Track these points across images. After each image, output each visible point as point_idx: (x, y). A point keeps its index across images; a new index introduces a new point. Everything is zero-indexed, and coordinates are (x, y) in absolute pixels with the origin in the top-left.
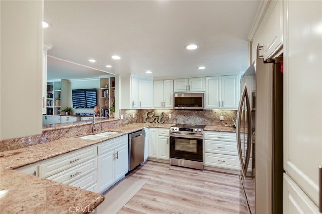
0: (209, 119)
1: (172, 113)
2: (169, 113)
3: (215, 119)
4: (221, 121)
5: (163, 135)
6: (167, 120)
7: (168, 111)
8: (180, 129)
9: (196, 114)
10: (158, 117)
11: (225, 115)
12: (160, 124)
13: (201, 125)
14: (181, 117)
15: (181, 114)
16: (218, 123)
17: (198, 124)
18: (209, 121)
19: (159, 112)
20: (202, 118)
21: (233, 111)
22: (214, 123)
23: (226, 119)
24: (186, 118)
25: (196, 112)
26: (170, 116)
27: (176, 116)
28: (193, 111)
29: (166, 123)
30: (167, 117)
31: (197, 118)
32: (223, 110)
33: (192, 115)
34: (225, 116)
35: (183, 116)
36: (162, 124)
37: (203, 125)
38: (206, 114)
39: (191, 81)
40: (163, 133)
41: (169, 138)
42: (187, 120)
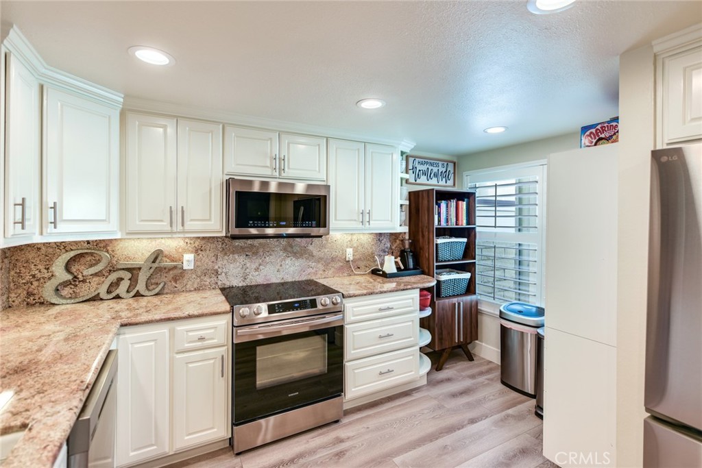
0: (319, 260)
1: (197, 251)
2: (186, 251)
3: (333, 259)
4: (349, 261)
5: (199, 344)
6: (175, 279)
7: (182, 243)
8: (272, 309)
9: (285, 250)
10: (133, 271)
11: (355, 245)
12: (143, 302)
13: (299, 282)
14: (235, 260)
15: (233, 253)
16: (341, 269)
17: (290, 280)
18: (320, 265)
19: (138, 250)
20: (300, 260)
21: (372, 236)
22: (333, 270)
23: (357, 257)
24: (251, 264)
25: (284, 242)
26: (188, 260)
27: (214, 258)
28: (275, 240)
29: (174, 293)
30: (175, 267)
31: (288, 261)
32: (352, 234)
33: (270, 251)
34: (355, 250)
35: (241, 259)
36: (156, 300)
37: (304, 279)
38: (311, 248)
39: (286, 139)
40: (202, 339)
41: (226, 351)
42: (257, 269)
